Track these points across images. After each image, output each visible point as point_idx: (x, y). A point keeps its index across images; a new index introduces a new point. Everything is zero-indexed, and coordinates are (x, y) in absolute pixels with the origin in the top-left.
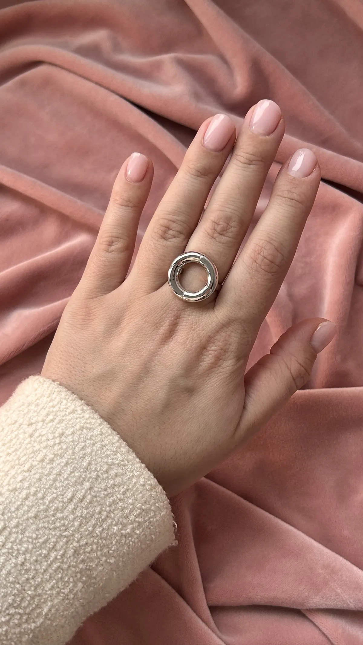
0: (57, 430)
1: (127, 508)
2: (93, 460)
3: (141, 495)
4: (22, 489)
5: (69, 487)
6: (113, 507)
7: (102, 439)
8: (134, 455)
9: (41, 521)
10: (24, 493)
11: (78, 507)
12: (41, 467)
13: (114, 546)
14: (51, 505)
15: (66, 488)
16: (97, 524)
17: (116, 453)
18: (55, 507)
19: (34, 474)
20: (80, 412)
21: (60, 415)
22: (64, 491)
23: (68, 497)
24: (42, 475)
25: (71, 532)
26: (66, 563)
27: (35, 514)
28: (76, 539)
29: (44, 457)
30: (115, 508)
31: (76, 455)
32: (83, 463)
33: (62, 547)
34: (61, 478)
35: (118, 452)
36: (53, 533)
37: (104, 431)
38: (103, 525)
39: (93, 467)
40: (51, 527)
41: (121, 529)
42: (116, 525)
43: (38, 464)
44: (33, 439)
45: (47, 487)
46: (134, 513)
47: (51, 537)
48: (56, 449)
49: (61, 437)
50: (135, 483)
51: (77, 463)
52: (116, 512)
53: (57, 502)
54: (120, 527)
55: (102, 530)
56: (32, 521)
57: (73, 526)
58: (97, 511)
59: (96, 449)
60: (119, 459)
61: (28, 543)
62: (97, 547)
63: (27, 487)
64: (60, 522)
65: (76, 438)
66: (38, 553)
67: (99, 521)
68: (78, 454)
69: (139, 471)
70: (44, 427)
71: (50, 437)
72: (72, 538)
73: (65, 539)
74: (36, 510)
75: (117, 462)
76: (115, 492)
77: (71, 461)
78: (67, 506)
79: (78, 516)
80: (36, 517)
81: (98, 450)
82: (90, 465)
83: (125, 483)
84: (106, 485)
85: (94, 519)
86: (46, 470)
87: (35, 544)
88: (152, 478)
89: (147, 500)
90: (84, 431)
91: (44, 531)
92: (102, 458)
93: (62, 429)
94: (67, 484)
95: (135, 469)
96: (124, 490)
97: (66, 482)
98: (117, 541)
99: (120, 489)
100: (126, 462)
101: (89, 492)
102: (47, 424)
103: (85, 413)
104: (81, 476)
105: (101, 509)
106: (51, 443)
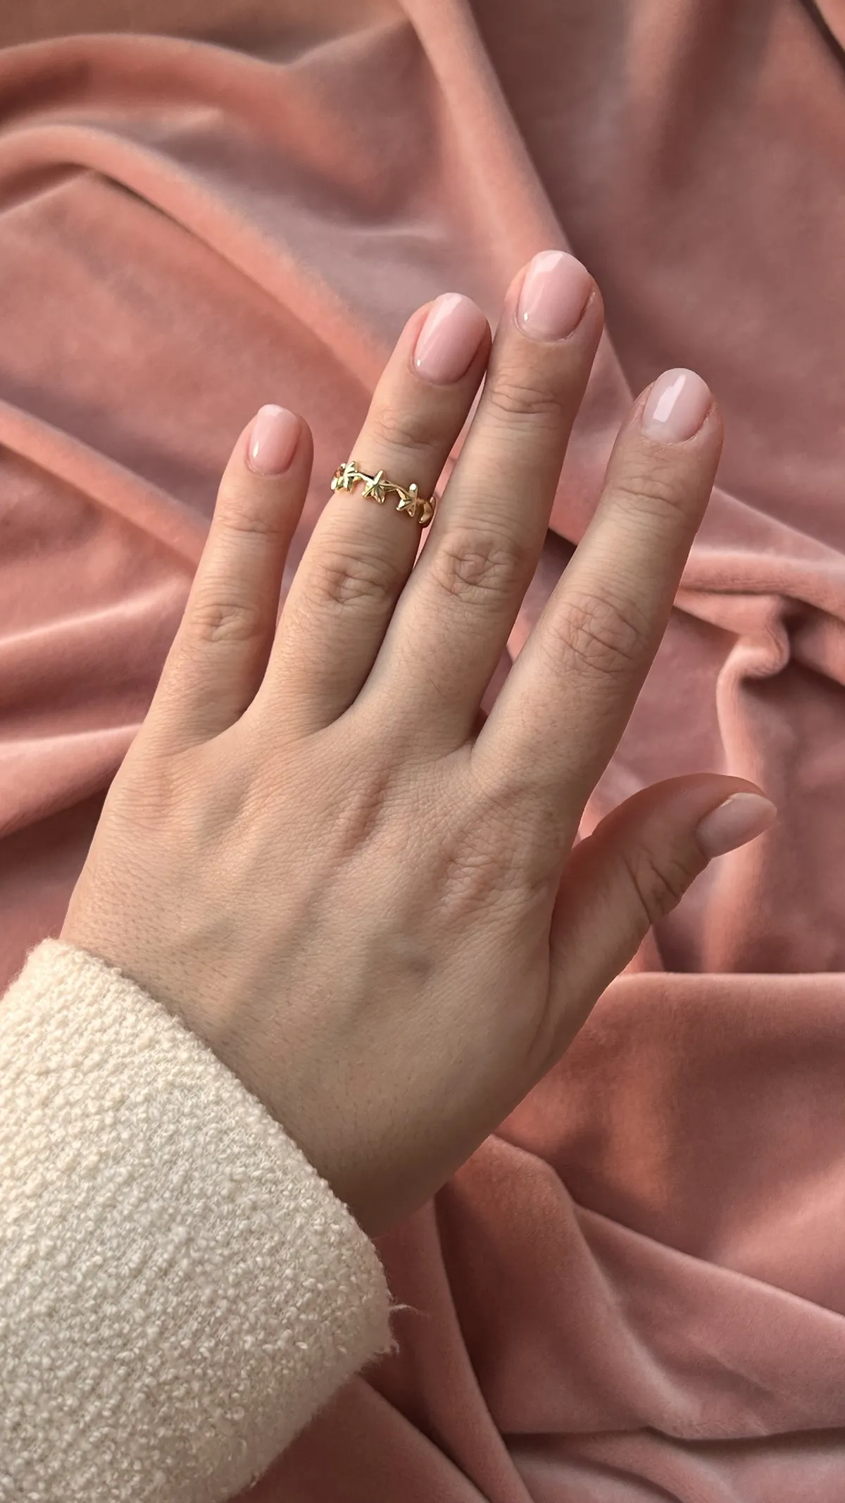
0: (108, 1091)
1: (279, 1289)
2: (196, 1169)
3: (314, 1257)
4: (19, 1242)
5: (136, 1237)
6: (246, 1287)
7: (219, 1115)
8: (300, 1155)
9: (64, 1325)
10: (24, 1251)
11: (155, 1288)
12: (67, 1187)
13: (245, 1381)
14: (89, 1283)
15: (127, 1240)
16: (204, 1331)
17: (253, 1150)
18: (99, 1289)
19: (50, 1204)
20: (166, 1045)
21: (118, 1051)
22: (122, 1249)
23: (132, 1265)
24: (69, 1206)
25: (137, 1351)
26: (125, 1426)
27: (50, 1307)
28: (150, 1369)
29: (74, 1160)
30: (250, 1288)
31: (153, 1155)
32: (170, 1177)
33: (115, 1388)
34: (115, 1213)
35: (260, 1148)
36: (94, 1354)
37: (225, 1095)
38: (219, 1332)
39: (196, 1186)
40: (89, 1340)
41: (265, 1342)
42: (252, 1330)
43: (59, 1178)
44: (49, 1112)
45: (79, 1237)
46: (297, 1302)
47: (87, 1364)
48: (105, 1141)
49: (118, 1110)
50: (301, 1228)
51: (156, 1177)
52: (251, 1300)
53: (104, 1276)
54: (261, 1336)
55: (217, 1345)
56: (41, 1325)
57: (143, 1335)
58: (203, 1298)
59: (205, 1140)
60: (262, 1166)
61: (30, 1379)
62: (202, 1388)
63: (30, 1236)
64: (110, 1327)
65: (155, 1112)
66: (53, 1403)
67: (209, 1324)
68: (160, 1154)
69: (311, 1197)
70: (76, 1081)
71: (92, 1108)
72: (139, 1366)
73: (123, 1368)
74: (52, 1296)
75: (257, 1173)
76: (250, 1250)
77: (142, 1170)
78: (128, 1287)
79: (155, 1312)
80: (51, 1313)
81: (209, 1143)
82: (189, 1181)
83: (275, 1226)
84: (228, 1234)
85: (197, 1319)
86: (79, 1194)
87: (48, 1381)
88: (345, 1217)
89: (329, 1268)
90: (177, 1093)
91: (70, 1349)
92: (220, 1164)
93: (122, 1089)
94: (130, 1231)
95: (303, 1191)
96: (273, 1244)
97: (128, 1226)
98: (253, 1369)
99: (263, 1241)
100: (279, 1174)
101: (183, 1251)
102: (85, 1074)
103: (179, 1048)
104: (164, 1209)
105: (215, 1292)
106: (93, 1124)
